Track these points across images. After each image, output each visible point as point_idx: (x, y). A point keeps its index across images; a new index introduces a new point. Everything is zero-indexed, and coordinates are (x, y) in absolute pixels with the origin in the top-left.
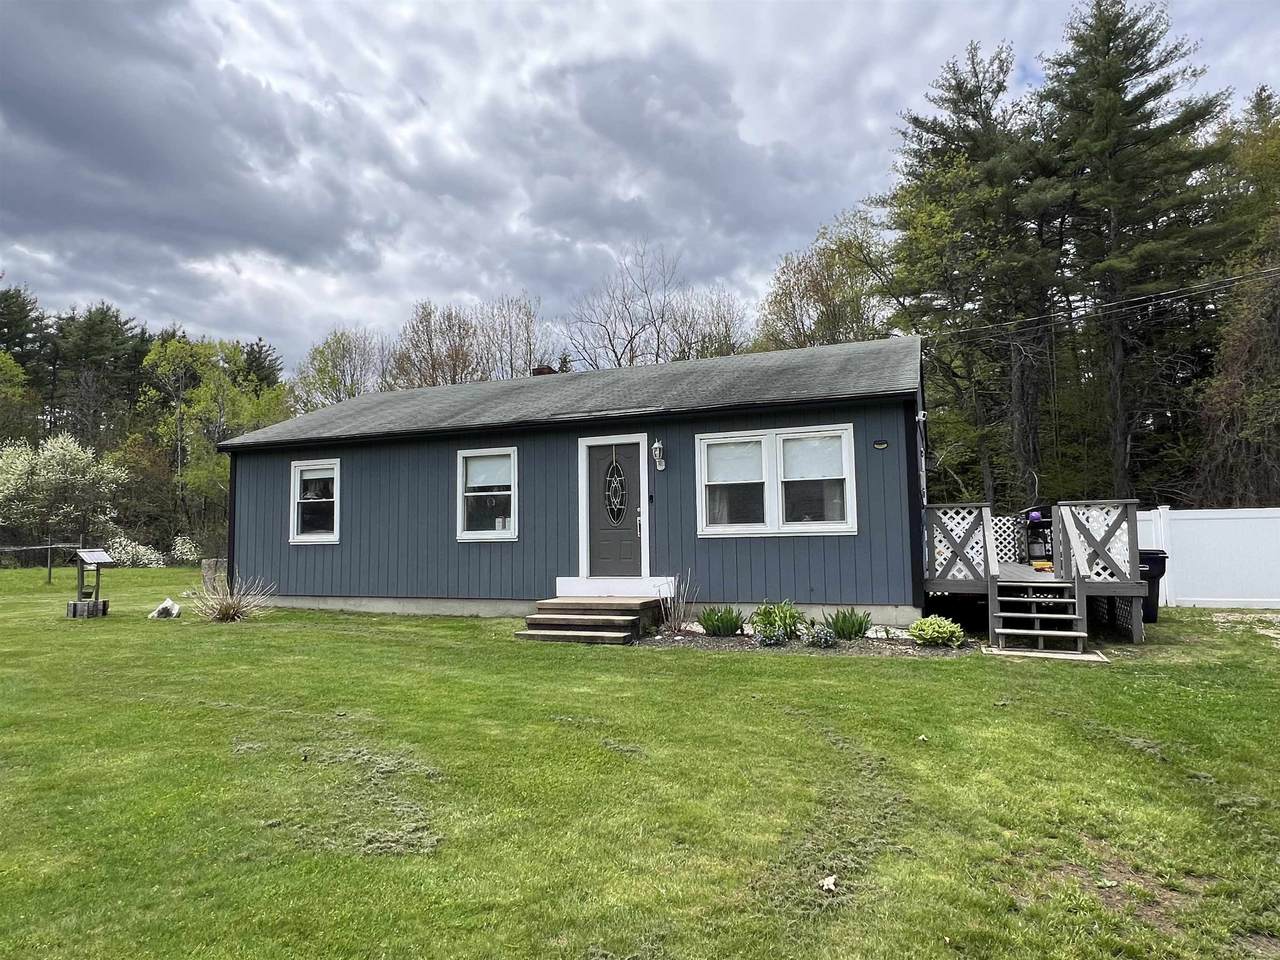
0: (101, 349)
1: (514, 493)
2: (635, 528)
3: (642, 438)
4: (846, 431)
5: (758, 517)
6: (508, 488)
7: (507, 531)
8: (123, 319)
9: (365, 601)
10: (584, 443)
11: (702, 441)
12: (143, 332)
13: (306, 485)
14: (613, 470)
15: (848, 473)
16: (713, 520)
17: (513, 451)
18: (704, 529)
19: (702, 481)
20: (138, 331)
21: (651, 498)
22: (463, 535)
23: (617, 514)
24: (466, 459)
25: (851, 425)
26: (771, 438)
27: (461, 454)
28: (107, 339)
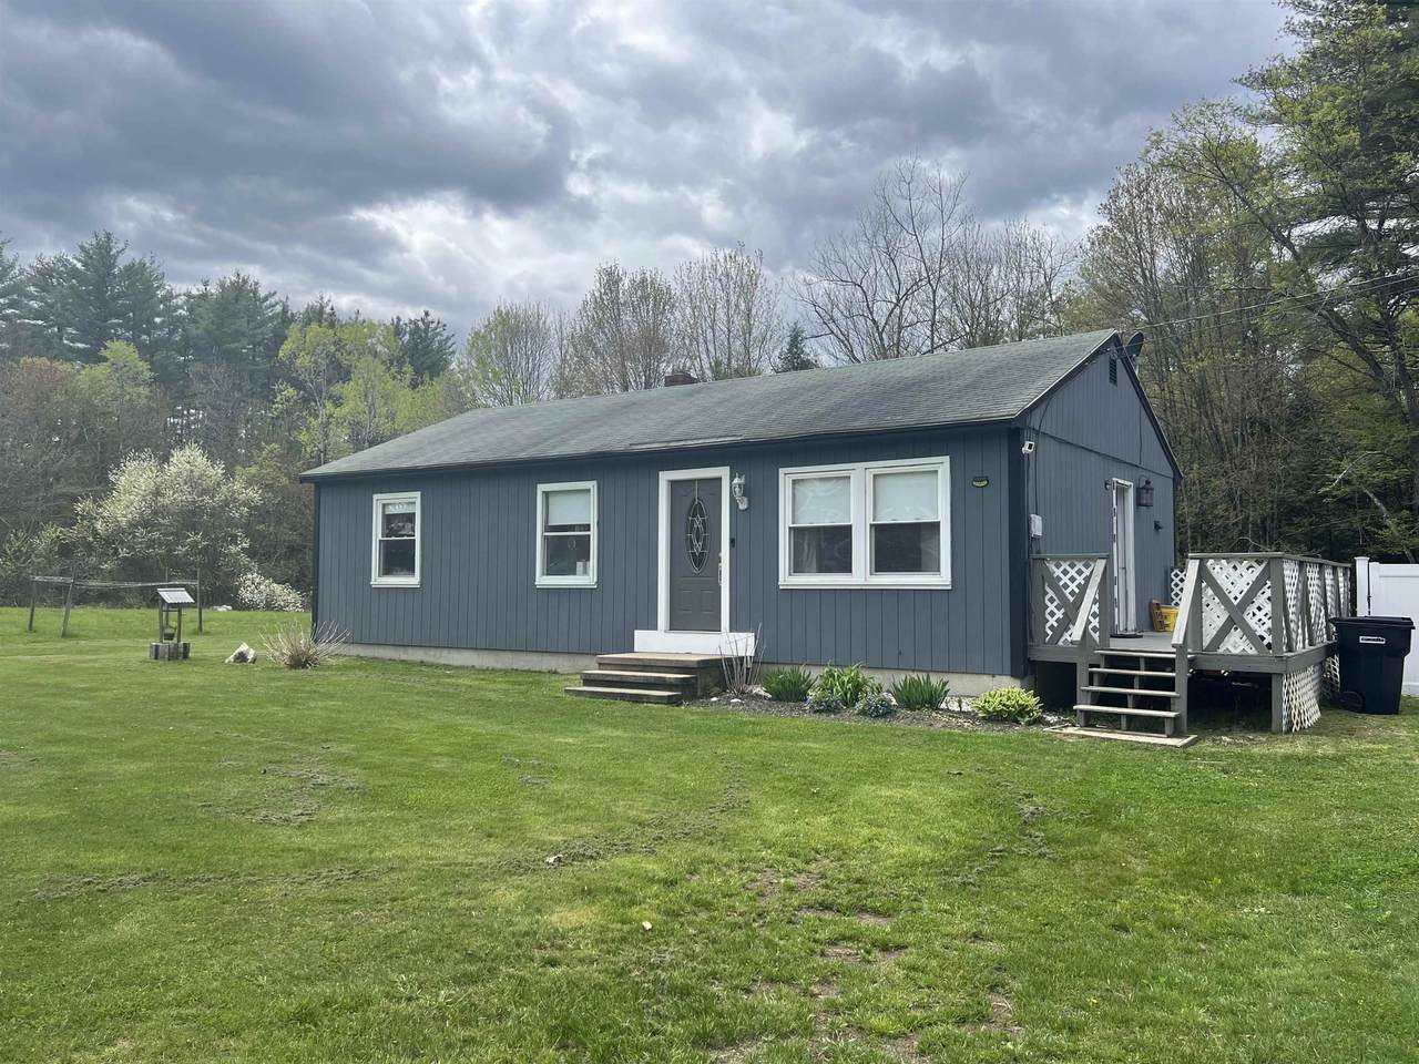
0: (237, 335)
1: (593, 534)
2: (717, 574)
3: (723, 472)
4: (942, 465)
5: (845, 566)
6: (587, 527)
7: (585, 577)
8: (262, 293)
9: (445, 653)
10: (665, 477)
11: (786, 476)
12: (285, 311)
13: (389, 519)
14: (695, 511)
15: (943, 516)
16: (797, 568)
17: (592, 485)
18: (787, 579)
19: (785, 522)
20: (279, 308)
21: (732, 542)
22: (543, 580)
23: (698, 560)
24: (547, 494)
25: (946, 459)
26: (860, 474)
27: (542, 488)
28: (241, 323)
